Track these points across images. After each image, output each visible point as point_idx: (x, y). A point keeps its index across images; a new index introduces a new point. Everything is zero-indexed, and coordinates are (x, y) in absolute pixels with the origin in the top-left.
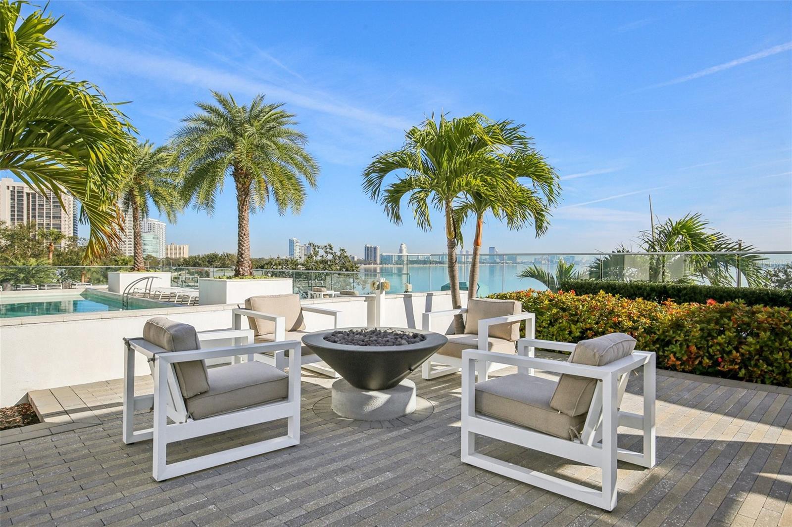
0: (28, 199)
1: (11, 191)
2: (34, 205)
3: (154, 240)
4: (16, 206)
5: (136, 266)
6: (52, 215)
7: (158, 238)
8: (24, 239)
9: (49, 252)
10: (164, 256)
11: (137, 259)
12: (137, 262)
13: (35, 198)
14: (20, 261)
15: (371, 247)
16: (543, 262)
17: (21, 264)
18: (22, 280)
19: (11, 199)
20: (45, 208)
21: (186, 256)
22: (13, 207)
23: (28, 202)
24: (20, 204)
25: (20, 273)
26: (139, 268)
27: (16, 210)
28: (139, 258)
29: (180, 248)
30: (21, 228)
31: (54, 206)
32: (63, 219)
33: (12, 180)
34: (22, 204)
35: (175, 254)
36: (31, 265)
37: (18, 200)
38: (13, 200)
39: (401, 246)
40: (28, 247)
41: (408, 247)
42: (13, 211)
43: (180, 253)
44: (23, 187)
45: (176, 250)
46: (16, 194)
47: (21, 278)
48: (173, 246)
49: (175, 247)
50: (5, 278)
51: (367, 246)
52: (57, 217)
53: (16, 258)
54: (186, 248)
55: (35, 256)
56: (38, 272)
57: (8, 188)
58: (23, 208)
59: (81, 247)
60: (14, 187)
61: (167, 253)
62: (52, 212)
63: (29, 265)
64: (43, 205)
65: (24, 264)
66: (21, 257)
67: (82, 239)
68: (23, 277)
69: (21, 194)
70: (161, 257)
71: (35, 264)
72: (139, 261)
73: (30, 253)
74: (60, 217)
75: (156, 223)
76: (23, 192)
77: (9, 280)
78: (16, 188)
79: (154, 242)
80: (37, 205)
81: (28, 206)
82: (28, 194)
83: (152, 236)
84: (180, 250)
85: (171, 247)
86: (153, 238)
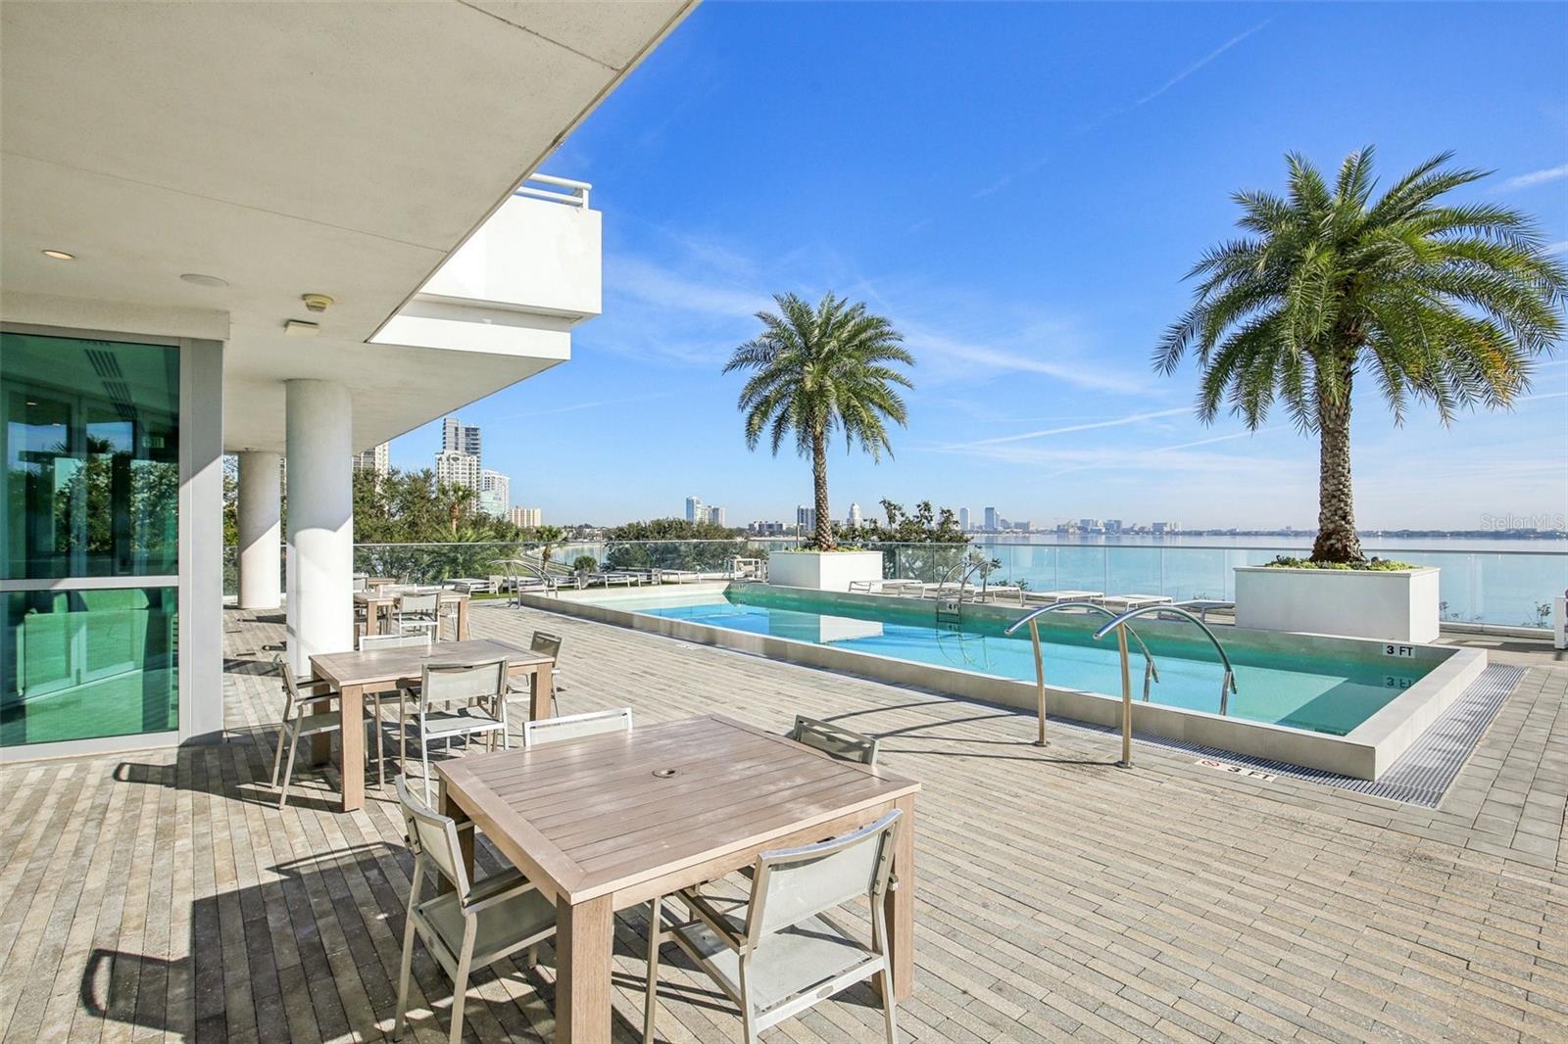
5: (823, 540)
7: (500, 499)
15: (807, 510)
16: (1071, 530)
21: (538, 524)
29: (528, 512)
35: (522, 521)
39: (852, 509)
41: (862, 510)
43: (529, 521)
45: (522, 515)
48: (519, 511)
49: (522, 512)
51: (801, 507)
54: (538, 512)
75: (497, 476)
83: (493, 495)
84: (529, 515)
85: (516, 512)
86: (494, 498)
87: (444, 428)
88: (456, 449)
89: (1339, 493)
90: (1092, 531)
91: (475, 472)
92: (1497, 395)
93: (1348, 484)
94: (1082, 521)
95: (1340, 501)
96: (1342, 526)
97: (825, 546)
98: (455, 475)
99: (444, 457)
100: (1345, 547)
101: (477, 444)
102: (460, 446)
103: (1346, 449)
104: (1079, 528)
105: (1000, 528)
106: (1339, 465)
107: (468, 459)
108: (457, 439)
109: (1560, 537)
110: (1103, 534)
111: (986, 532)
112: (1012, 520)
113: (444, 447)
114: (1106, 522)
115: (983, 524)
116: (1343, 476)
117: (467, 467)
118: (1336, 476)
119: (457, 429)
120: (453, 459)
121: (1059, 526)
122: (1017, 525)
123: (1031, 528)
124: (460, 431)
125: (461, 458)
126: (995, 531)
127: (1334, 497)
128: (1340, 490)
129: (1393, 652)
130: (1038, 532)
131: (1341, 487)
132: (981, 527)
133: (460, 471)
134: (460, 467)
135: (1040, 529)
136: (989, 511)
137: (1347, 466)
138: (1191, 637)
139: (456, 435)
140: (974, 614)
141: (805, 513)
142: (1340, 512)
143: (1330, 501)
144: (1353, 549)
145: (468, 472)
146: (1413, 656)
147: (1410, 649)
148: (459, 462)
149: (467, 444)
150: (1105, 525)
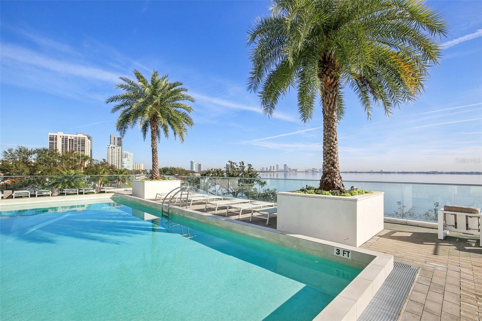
0: (70, 142)
1: (62, 138)
2: (72, 145)
3: (127, 161)
4: (64, 145)
5: (154, 175)
6: (80, 150)
7: (129, 161)
8: (67, 159)
9: (81, 166)
10: (132, 169)
11: (155, 170)
12: (155, 172)
13: (73, 141)
14: (65, 171)
16: (309, 171)
17: (66, 173)
18: (66, 183)
19: (62, 142)
20: (77, 146)
21: (142, 169)
22: (63, 146)
23: (70, 144)
24: (66, 144)
25: (65, 179)
26: (157, 177)
27: (64, 147)
28: (157, 169)
29: (139, 165)
30: (66, 153)
31: (82, 145)
32: (86, 151)
33: (63, 133)
34: (67, 144)
35: (137, 168)
36: (72, 174)
37: (65, 142)
38: (63, 142)
40: (70, 164)
42: (63, 148)
43: (139, 168)
44: (67, 136)
46: (64, 140)
47: (66, 182)
48: (136, 164)
49: (137, 165)
50: (57, 182)
52: (83, 150)
53: (64, 170)
54: (142, 165)
55: (74, 168)
56: (76, 178)
57: (61, 137)
58: (67, 146)
59: (96, 164)
60: (63, 136)
61: (133, 168)
62: (81, 148)
63: (70, 174)
64: (76, 145)
65: (67, 173)
66: (66, 169)
67: (96, 161)
68: (67, 181)
69: (66, 140)
70: (131, 170)
71: (74, 173)
72: (156, 171)
73: (71, 167)
74: (84, 151)
75: (128, 153)
76: (67, 139)
77: (59, 183)
78: (64, 137)
79: (128, 162)
80: (74, 145)
81: (70, 145)
82: (70, 140)
83: (127, 159)
84: (139, 166)
85: (135, 165)
86: (127, 160)
87: (111, 138)
88: (114, 144)
89: (331, 151)
90: (316, 172)
91: (121, 152)
92: (408, 95)
93: (335, 146)
94: (313, 169)
95: (331, 156)
96: (332, 169)
97: (154, 178)
98: (113, 153)
99: (110, 147)
100: (333, 181)
101: (121, 143)
102: (115, 143)
103: (334, 127)
104: (312, 171)
105: (288, 171)
106: (331, 136)
107: (118, 147)
108: (115, 141)
109: (444, 173)
110: (319, 172)
111: (284, 172)
112: (292, 168)
113: (110, 144)
114: (319, 169)
115: (283, 169)
116: (333, 142)
117: (118, 150)
118: (329, 142)
119: (115, 138)
120: (113, 147)
121: (306, 170)
122: (294, 170)
123: (298, 171)
124: (115, 139)
125: (116, 147)
126: (287, 172)
127: (328, 153)
128: (331, 150)
129: (339, 254)
130: (300, 172)
131: (332, 148)
132: (282, 170)
133: (115, 152)
134: (115, 150)
135: (300, 171)
136: (285, 165)
137: (335, 136)
138: (247, 233)
139: (114, 140)
140: (175, 213)
141: (228, 166)
142: (331, 162)
143: (326, 156)
144: (337, 183)
145: (118, 152)
146: (350, 258)
147: (348, 252)
148: (115, 148)
149: (118, 143)
150: (319, 170)
